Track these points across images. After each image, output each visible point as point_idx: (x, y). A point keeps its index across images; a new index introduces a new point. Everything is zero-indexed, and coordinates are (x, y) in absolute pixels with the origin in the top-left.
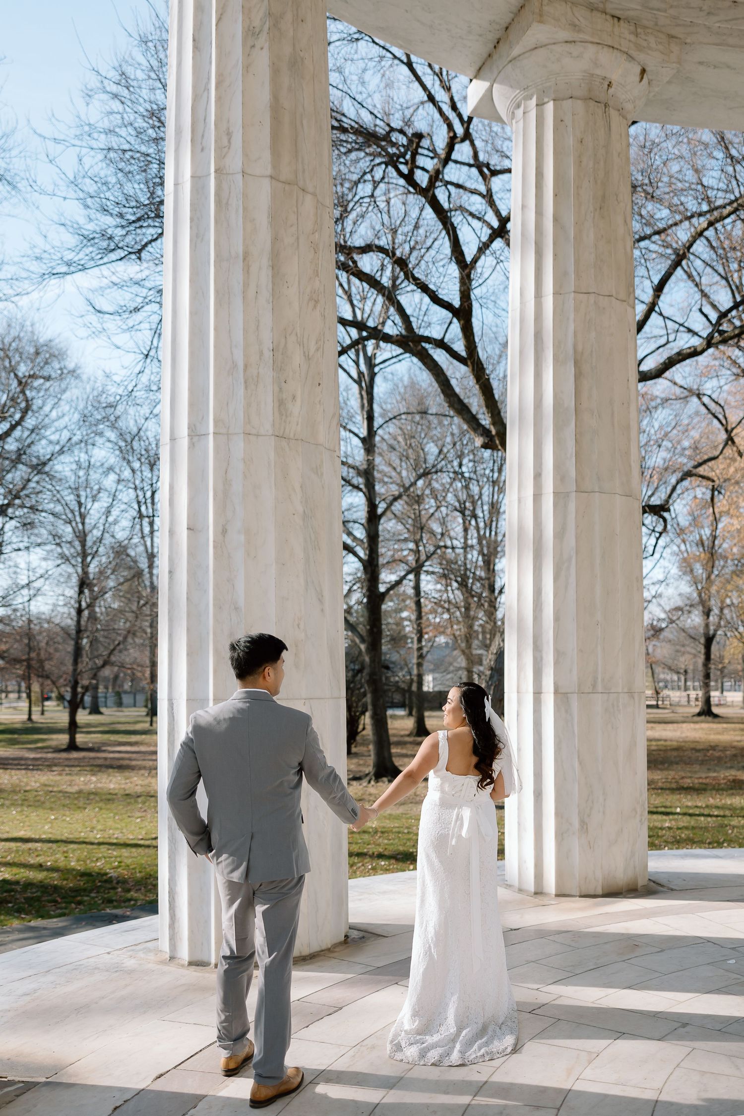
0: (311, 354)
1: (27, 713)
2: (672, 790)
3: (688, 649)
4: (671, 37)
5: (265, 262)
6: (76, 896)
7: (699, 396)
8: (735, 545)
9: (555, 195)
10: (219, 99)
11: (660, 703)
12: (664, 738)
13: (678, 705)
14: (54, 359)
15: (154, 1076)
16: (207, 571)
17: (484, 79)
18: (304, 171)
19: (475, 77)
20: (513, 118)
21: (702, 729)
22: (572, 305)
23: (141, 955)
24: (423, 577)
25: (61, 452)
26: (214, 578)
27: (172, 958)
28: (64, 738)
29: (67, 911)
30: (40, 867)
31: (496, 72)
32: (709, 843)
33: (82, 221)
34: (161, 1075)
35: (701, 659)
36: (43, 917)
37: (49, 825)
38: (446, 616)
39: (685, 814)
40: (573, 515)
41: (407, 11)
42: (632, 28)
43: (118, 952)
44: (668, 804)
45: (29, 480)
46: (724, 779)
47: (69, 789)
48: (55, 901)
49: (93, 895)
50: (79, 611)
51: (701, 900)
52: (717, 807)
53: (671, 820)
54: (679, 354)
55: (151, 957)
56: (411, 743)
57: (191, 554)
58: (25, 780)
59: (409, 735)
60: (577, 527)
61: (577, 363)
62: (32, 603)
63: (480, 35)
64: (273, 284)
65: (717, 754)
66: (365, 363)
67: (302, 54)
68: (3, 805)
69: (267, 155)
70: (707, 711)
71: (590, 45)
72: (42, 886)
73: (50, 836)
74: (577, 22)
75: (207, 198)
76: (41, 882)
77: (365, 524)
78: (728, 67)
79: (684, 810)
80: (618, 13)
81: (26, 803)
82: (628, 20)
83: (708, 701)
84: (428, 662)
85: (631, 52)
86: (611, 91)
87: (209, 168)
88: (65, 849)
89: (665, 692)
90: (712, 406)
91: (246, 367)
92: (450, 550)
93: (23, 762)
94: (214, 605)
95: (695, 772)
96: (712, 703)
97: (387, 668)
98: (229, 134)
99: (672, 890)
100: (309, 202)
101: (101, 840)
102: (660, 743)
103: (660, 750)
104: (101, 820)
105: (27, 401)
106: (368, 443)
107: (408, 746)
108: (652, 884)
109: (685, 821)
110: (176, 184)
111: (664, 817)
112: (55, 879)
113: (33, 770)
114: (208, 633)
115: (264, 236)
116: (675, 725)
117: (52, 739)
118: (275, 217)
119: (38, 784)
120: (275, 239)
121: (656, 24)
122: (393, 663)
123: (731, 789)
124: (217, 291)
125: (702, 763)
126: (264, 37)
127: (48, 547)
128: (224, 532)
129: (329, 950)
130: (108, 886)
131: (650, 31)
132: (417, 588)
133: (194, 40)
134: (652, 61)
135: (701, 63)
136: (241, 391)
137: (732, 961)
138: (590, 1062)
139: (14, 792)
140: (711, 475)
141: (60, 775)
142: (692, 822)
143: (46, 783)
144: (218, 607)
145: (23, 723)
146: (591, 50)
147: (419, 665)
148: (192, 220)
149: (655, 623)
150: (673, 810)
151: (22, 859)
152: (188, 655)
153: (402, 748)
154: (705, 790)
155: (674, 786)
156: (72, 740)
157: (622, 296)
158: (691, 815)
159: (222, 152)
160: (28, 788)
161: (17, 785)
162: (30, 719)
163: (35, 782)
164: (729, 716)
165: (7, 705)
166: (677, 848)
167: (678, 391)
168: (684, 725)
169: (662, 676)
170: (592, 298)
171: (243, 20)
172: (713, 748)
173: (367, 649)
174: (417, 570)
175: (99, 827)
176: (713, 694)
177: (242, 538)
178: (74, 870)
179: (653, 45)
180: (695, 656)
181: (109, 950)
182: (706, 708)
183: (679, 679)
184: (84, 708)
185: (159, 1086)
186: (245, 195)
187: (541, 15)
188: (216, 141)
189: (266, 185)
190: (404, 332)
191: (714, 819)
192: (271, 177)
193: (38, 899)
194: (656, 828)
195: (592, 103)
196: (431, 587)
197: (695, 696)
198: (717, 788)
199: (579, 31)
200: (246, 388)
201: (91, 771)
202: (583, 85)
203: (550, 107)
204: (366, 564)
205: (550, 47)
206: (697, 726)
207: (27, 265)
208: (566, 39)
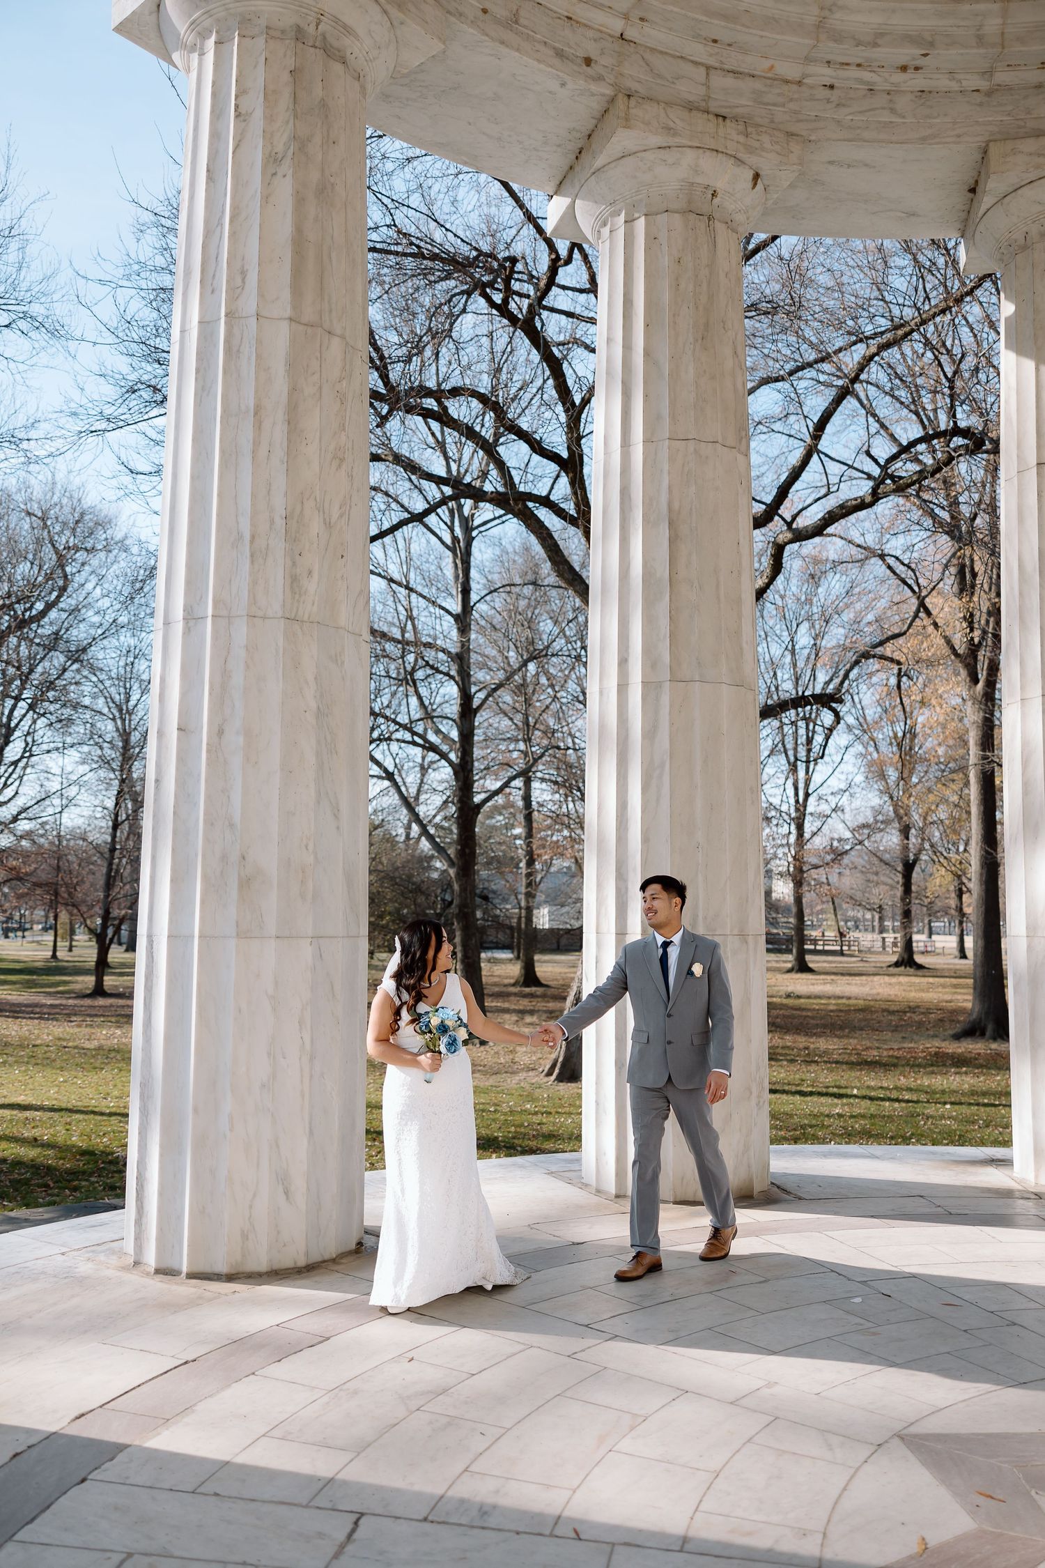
0: (333, 521)
1: (52, 948)
2: (852, 1065)
3: (883, 878)
4: (790, 134)
5: (280, 416)
6: (73, 1180)
7: (882, 557)
8: (940, 744)
9: (647, 326)
10: (233, 234)
11: (845, 948)
12: (847, 994)
13: (869, 951)
14: (100, 528)
15: (73, 1416)
16: (199, 780)
17: (564, 196)
18: (331, 311)
19: (556, 193)
20: (599, 239)
21: (900, 983)
22: (667, 455)
23: (102, 1257)
24: (535, 785)
25: (104, 636)
26: (207, 789)
27: (137, 1263)
28: (90, 980)
29: (57, 1199)
30: (35, 1142)
31: (577, 186)
32: (892, 1138)
33: (125, 369)
34: (83, 1415)
35: (899, 892)
36: (28, 1206)
37: (56, 1089)
38: (566, 833)
39: (864, 1097)
40: (667, 710)
41: (470, 124)
42: (741, 127)
43: (75, 1253)
44: (843, 1083)
45: (65, 670)
46: (923, 1051)
47: (87, 1045)
48: (47, 1186)
49: (93, 1179)
50: (116, 826)
51: (836, 1213)
52: (910, 1090)
53: (843, 1105)
54: (841, 506)
55: (114, 1261)
56: (515, 994)
57: (181, 760)
58: (36, 1032)
59: (514, 985)
60: (672, 724)
61: (671, 524)
62: (65, 815)
63: (559, 146)
64: (289, 440)
65: (917, 1018)
66: (461, 526)
67: (332, 180)
68: (4, 1063)
69: (286, 295)
70: (907, 960)
71: (688, 150)
72: (33, 1166)
73: (54, 1102)
74: (672, 125)
75: (216, 345)
76: (32, 1161)
77: (458, 720)
78: (866, 165)
79: (864, 1092)
80: (723, 111)
81: (33, 1061)
82: (736, 119)
83: (908, 944)
84: (541, 892)
85: (740, 155)
86: (716, 201)
87: (220, 312)
88: (69, 1120)
89: (853, 935)
90: (900, 569)
91: (253, 538)
92: (570, 752)
93: (38, 1010)
94: (205, 821)
95: (885, 1041)
96: (915, 949)
97: (486, 898)
98: (244, 273)
99: (800, 1199)
100: (336, 346)
101: (114, 1110)
102: (840, 1001)
103: (841, 1011)
104: (119, 1086)
105: (65, 576)
106: (463, 620)
107: (512, 998)
108: (775, 1189)
109: (863, 1107)
110: (183, 331)
111: (836, 1101)
112: (49, 1158)
113: (48, 1019)
114: (196, 855)
115: (280, 386)
116: (864, 978)
117: (76, 982)
118: (292, 365)
119: (51, 1038)
120: (294, 390)
121: (772, 122)
122: (494, 892)
123: (932, 1065)
124: (222, 451)
125: (896, 1029)
126: (287, 162)
127: (85, 749)
128: (221, 732)
129: (333, 1261)
130: (113, 1168)
131: (764, 129)
132: (527, 798)
133: (208, 171)
134: (766, 164)
135: (831, 163)
136: (246, 566)
137: (858, 1300)
138: (632, 1428)
139: (22, 1047)
140: (896, 656)
141: (79, 1026)
142: (872, 1108)
143: (61, 1036)
144: (210, 823)
145: (47, 960)
146: (690, 155)
147: (529, 895)
148: (198, 371)
149: (835, 844)
150: (849, 1091)
151: (15, 1132)
152: (172, 881)
153: (504, 1002)
154: (895, 1065)
155: (854, 1058)
156: (99, 982)
157: (731, 441)
158: (871, 1099)
159: (235, 293)
160: (39, 1042)
161: (26, 1039)
162: (54, 956)
163: (48, 1034)
164: (937, 967)
165: (30, 939)
166: (847, 1143)
167: (854, 550)
168: (876, 978)
169: (851, 913)
170: (691, 445)
171: (264, 146)
172: (913, 1009)
173: (457, 874)
174: (526, 775)
175: (116, 1093)
176: (915, 937)
177: (241, 740)
178: (74, 1146)
179: (768, 145)
180: (892, 887)
181: (64, 1250)
182: (906, 957)
183: (873, 917)
184: (120, 944)
185: (75, 1430)
186: (259, 342)
187: (627, 120)
188: (228, 281)
189: (284, 329)
190: (501, 489)
191: (904, 1105)
192: (291, 319)
193: (27, 1182)
194: (822, 1114)
195: (692, 216)
196: (547, 796)
197: (892, 940)
198: (914, 1064)
199: (675, 134)
200: (252, 562)
201: (117, 1022)
202: (681, 196)
203: (641, 224)
204: (457, 768)
205: (638, 154)
206: (894, 980)
207: (62, 421)
208: (659, 145)
